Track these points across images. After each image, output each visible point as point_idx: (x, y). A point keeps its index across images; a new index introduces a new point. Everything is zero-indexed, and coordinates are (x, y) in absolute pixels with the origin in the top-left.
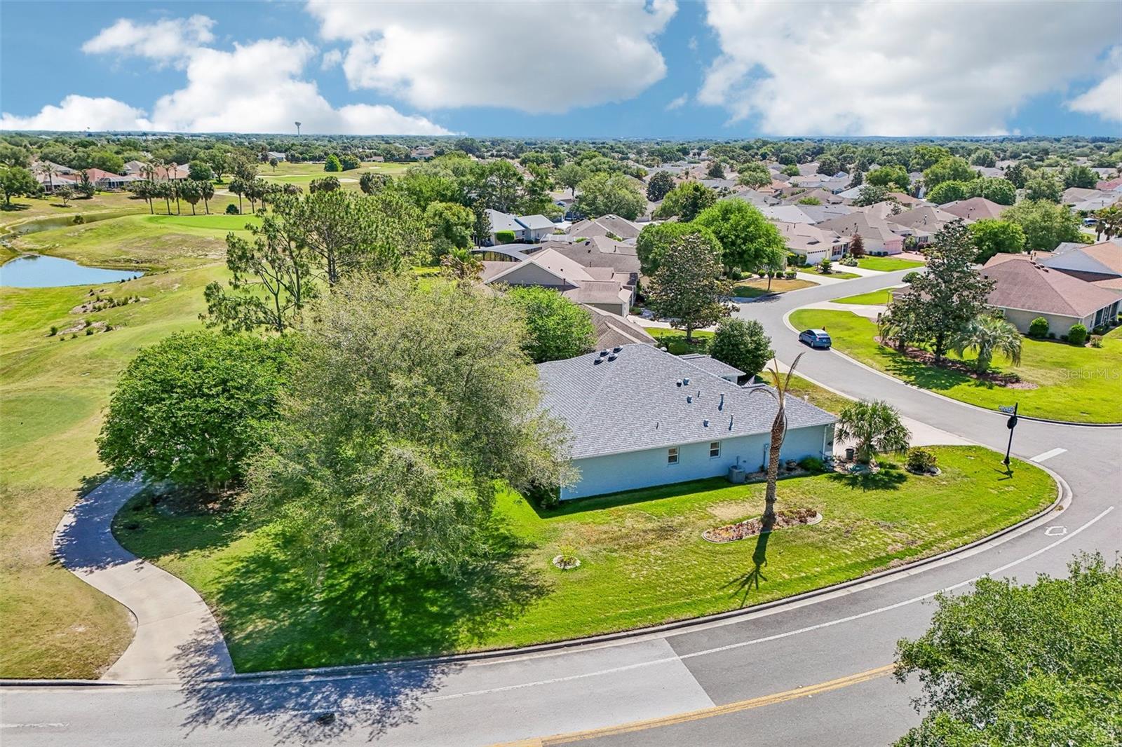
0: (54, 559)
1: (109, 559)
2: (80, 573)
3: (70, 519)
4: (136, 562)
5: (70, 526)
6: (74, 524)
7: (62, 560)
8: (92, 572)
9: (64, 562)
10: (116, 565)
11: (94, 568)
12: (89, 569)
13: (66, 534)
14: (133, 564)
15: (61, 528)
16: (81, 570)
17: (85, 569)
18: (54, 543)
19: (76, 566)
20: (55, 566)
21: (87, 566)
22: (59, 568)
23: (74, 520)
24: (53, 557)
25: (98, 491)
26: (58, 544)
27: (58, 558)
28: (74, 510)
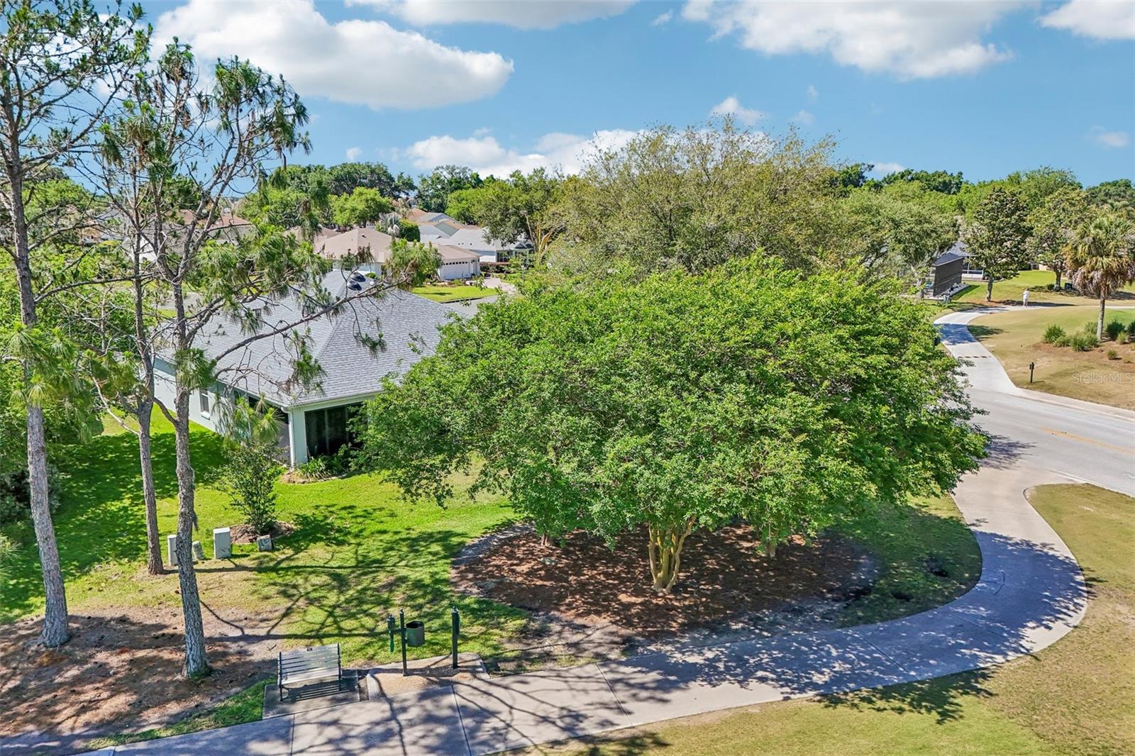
0: (1091, 586)
1: (1010, 548)
2: (1062, 551)
3: (1036, 637)
4: (979, 529)
5: (1040, 622)
6: (1031, 624)
7: (1079, 578)
8: (1044, 545)
9: (1078, 574)
10: (1005, 538)
11: (1038, 548)
12: (1045, 550)
13: (1055, 614)
14: (983, 528)
15: (1060, 629)
16: (1057, 554)
17: (1051, 553)
18: (1084, 610)
19: (1063, 562)
20: (1093, 575)
21: (1046, 554)
22: (1088, 569)
23: (1027, 632)
24: (1093, 590)
25: (937, 668)
26: (1076, 604)
27: (1087, 585)
28: (1016, 650)
